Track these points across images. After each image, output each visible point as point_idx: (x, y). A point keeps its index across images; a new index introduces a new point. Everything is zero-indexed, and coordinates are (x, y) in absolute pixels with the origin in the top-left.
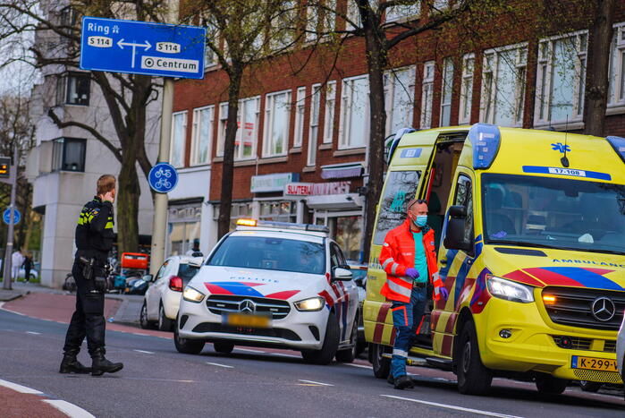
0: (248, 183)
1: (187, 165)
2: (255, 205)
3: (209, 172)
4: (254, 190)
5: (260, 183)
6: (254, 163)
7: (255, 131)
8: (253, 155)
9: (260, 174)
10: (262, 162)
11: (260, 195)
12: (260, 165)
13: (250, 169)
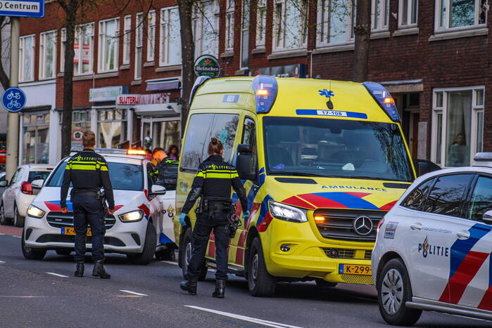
0: (87, 95)
1: (36, 79)
2: (93, 113)
3: (54, 86)
4: (91, 100)
5: (97, 94)
6: (91, 77)
7: (91, 50)
8: (91, 72)
9: (96, 87)
10: (97, 76)
11: (97, 104)
12: (96, 79)
13: (88, 83)
